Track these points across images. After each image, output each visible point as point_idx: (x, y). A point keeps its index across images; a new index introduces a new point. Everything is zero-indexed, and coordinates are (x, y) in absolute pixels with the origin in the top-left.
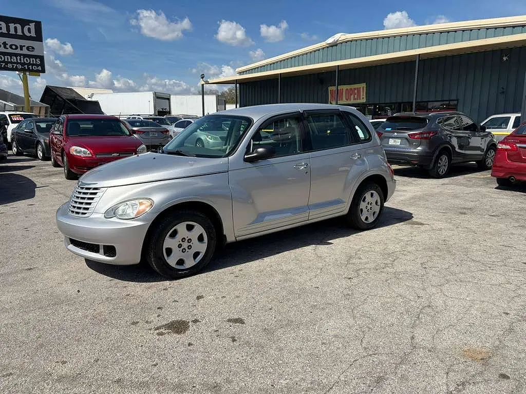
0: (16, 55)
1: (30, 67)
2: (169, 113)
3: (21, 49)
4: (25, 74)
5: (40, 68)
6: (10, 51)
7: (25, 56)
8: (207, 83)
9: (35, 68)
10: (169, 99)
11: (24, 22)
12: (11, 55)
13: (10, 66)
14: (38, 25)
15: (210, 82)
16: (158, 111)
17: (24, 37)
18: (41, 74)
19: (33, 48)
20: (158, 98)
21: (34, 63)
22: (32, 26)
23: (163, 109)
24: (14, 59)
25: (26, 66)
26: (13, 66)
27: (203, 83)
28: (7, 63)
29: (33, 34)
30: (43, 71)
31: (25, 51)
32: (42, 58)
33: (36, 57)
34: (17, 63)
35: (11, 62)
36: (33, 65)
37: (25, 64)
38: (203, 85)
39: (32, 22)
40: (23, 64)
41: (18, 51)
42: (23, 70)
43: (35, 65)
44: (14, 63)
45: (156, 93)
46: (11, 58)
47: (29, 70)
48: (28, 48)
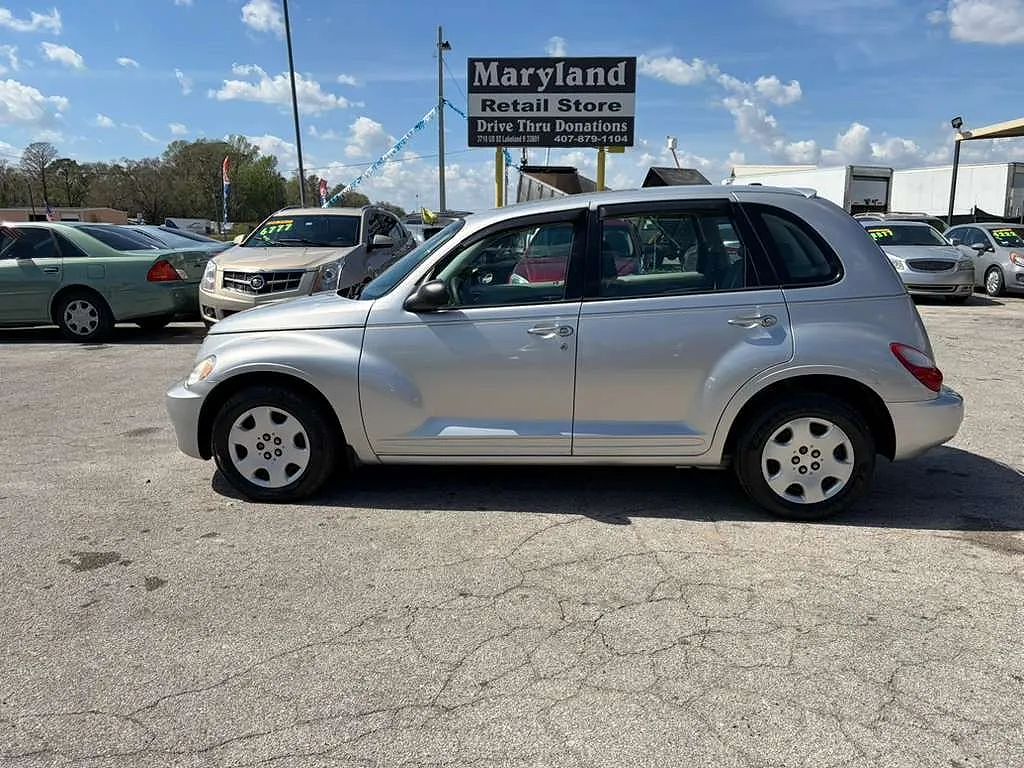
0: (591, 120)
1: (611, 137)
2: (885, 209)
3: (600, 110)
4: (602, 151)
5: (625, 139)
6: (584, 114)
7: (605, 120)
8: (968, 137)
9: (617, 138)
10: (888, 180)
11: (608, 63)
12: (583, 120)
13: (580, 139)
14: (631, 63)
15: (974, 135)
16: (852, 206)
17: (608, 88)
18: (626, 148)
19: (619, 105)
20: (856, 177)
21: (618, 130)
22: (622, 65)
23: (867, 201)
24: (588, 127)
25: (605, 137)
26: (585, 139)
27: (959, 137)
28: (577, 134)
29: (621, 82)
30: (630, 143)
31: (606, 113)
32: (630, 121)
33: (620, 120)
34: (591, 133)
35: (584, 133)
36: (614, 134)
37: (603, 133)
38: (958, 143)
39: (621, 60)
40: (600, 135)
41: (596, 113)
42: (600, 145)
43: (618, 135)
44: (587, 133)
45: (852, 167)
46: (584, 126)
47: (608, 143)
48: (611, 107)
